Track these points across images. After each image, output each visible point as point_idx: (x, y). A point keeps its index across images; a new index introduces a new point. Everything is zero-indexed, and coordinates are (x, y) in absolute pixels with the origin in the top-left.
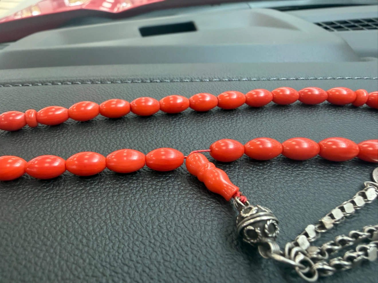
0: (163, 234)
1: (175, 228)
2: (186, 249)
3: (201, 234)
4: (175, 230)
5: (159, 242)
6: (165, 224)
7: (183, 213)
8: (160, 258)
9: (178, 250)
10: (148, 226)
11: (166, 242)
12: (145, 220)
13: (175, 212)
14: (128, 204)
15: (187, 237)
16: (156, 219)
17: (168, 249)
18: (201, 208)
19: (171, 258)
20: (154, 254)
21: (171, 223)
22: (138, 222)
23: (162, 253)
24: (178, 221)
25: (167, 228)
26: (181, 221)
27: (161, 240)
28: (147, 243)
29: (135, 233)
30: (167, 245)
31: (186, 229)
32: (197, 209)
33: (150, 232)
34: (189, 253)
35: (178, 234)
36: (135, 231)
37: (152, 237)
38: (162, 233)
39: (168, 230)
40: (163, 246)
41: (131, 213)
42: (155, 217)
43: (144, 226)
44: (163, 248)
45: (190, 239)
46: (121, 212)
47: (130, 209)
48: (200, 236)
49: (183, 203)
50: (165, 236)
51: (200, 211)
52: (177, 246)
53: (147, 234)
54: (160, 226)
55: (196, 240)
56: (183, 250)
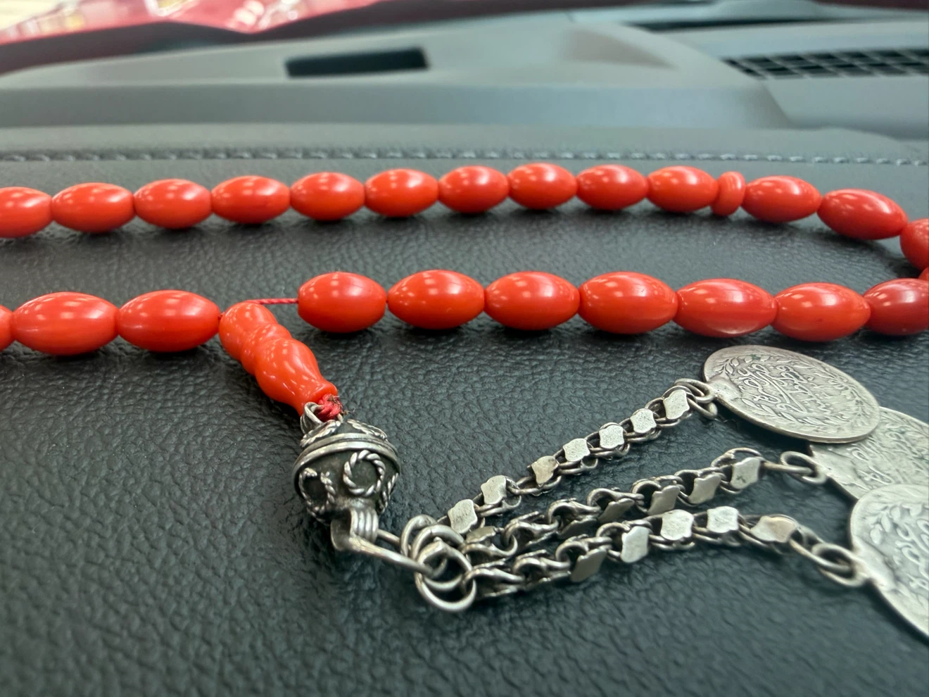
0: (109, 498)
1: (145, 486)
2: (157, 534)
3: (209, 501)
4: (143, 491)
5: (91, 517)
6: (124, 474)
7: (182, 450)
8: (78, 558)
9: (134, 537)
10: (75, 479)
11: (109, 519)
12: (74, 466)
13: (162, 449)
14: (45, 429)
15: (170, 507)
16: (105, 462)
17: (108, 534)
18: (235, 439)
19: (107, 556)
20: (67, 547)
21: (139, 473)
22: (55, 470)
23: (88, 545)
24: (163, 468)
25: (124, 485)
26: (168, 468)
27: (98, 514)
28: (59, 518)
29: (36, 495)
30: (110, 527)
31: (176, 488)
32: (221, 441)
33: (77, 493)
34: (163, 544)
35: (149, 500)
36: (38, 491)
37: (77, 503)
38: (107, 496)
39: (126, 491)
40: (99, 527)
41: (45, 449)
42: (103, 460)
43: (67, 479)
44: (96, 533)
45: (175, 512)
46: (19, 448)
47: (47, 438)
48: (206, 505)
49: (191, 426)
50: (113, 505)
51: (227, 446)
52: (136, 527)
53: (66, 498)
54: (107, 480)
55: (192, 515)
56: (147, 539)
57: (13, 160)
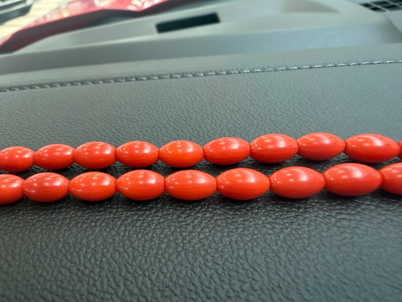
0: (96, 260)
1: (112, 253)
2: (118, 278)
3: (141, 261)
4: (111, 255)
5: (89, 269)
6: (102, 247)
7: (127, 234)
8: (84, 291)
9: (109, 280)
10: (81, 250)
11: (97, 270)
12: (80, 243)
13: (118, 233)
14: (66, 223)
15: (123, 264)
16: (93, 241)
17: (97, 278)
18: (150, 228)
19: (97, 290)
20: (79, 285)
21: (108, 246)
22: (72, 245)
23: (88, 284)
24: (119, 244)
25: (102, 252)
26: (121, 244)
27: (92, 267)
28: (75, 270)
29: (64, 258)
30: (97, 274)
31: (125, 255)
32: (144, 229)
33: (82, 257)
34: (121, 284)
35: (114, 260)
36: (65, 256)
37: (82, 262)
38: (95, 258)
39: (103, 255)
40: (92, 275)
41: (67, 234)
42: (92, 239)
43: (77, 249)
44: (91, 278)
45: (126, 267)
46: (56, 233)
47: (67, 228)
48: (140, 263)
49: (130, 221)
50: (98, 263)
51: (147, 231)
52: (109, 275)
53: (77, 259)
54: (95, 250)
55: (134, 268)
56: (114, 281)
57: (45, 87)
